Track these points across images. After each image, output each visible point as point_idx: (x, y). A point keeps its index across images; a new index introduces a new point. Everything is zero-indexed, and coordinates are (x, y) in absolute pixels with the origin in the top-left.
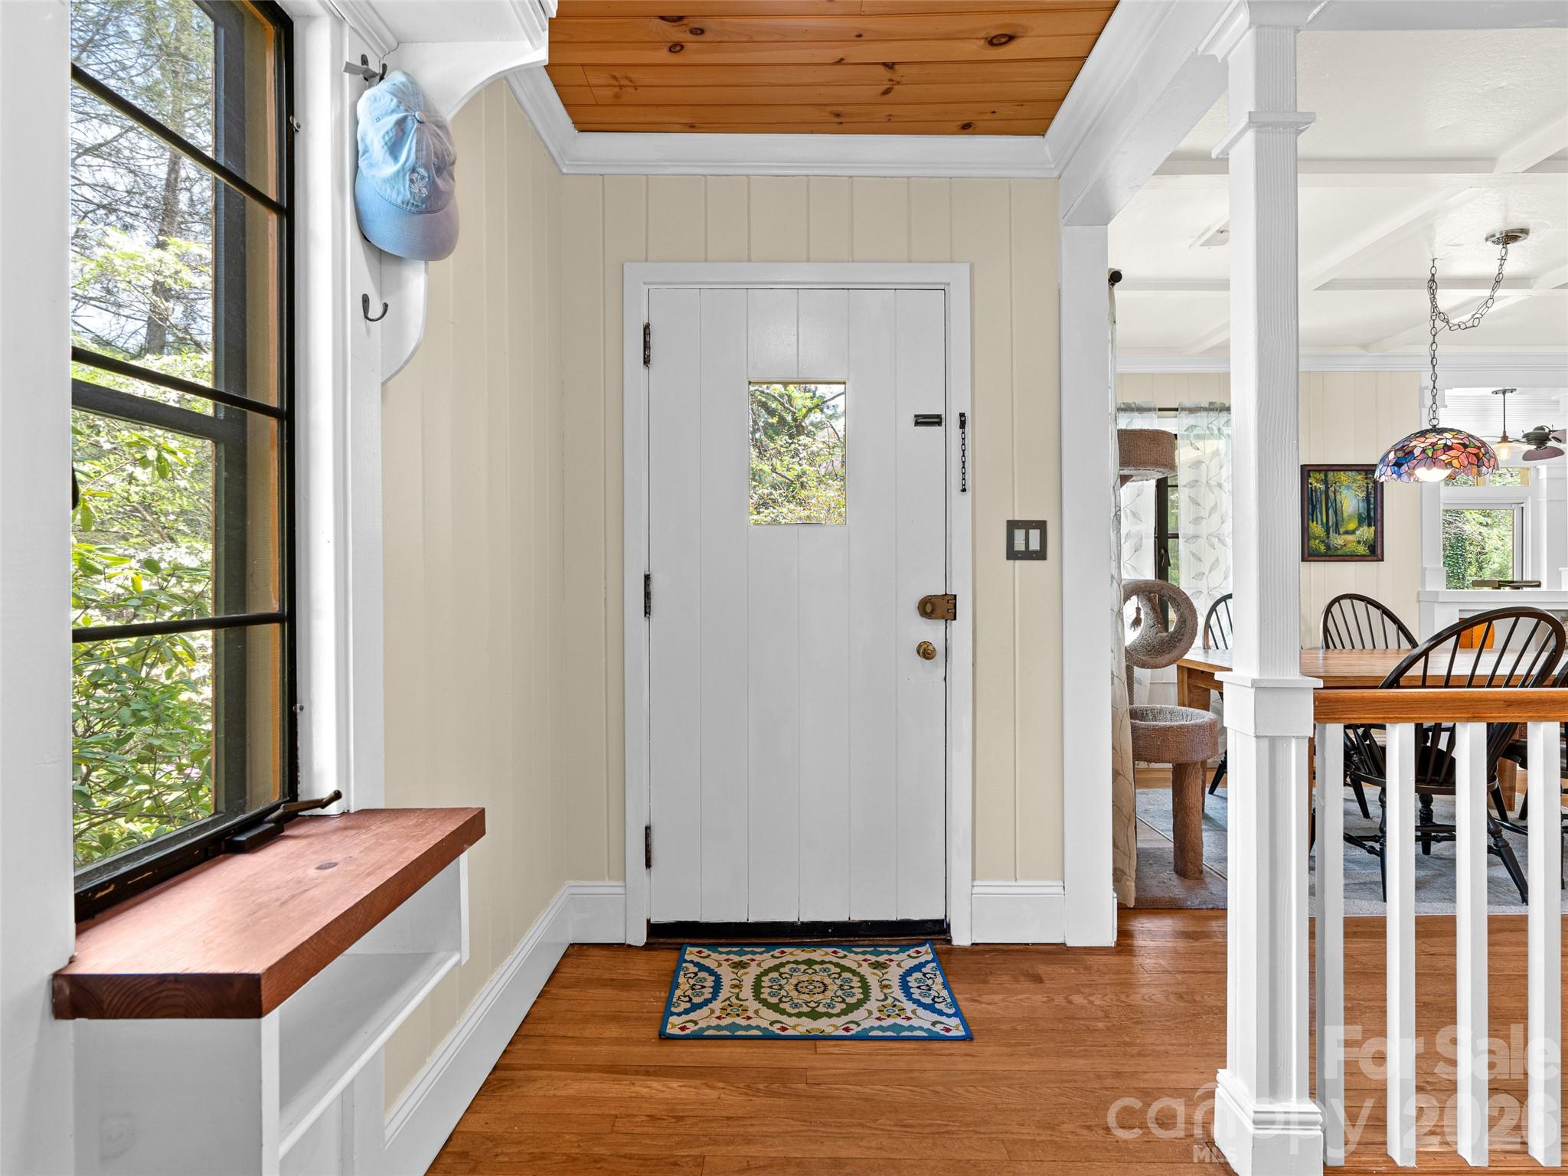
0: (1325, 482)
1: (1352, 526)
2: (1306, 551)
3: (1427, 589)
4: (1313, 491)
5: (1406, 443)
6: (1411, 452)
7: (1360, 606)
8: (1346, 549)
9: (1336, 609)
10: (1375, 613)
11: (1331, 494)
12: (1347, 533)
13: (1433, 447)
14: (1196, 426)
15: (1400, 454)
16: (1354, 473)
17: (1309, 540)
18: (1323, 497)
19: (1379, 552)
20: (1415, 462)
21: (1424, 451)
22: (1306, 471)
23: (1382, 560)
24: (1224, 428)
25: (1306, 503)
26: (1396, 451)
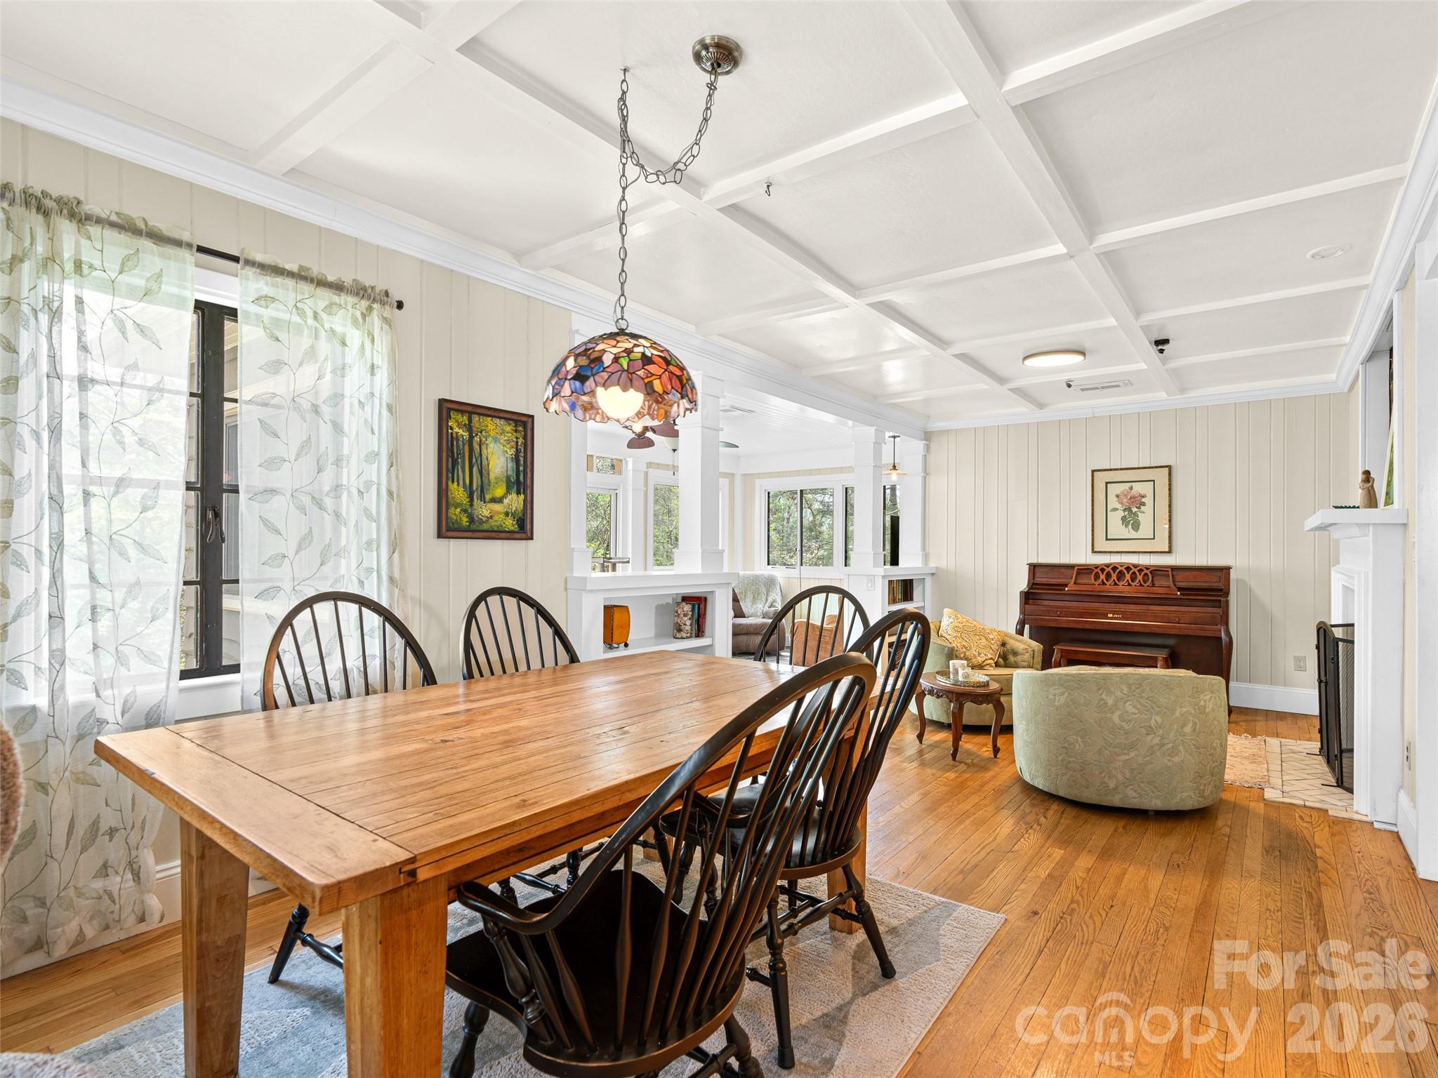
0: (469, 428)
1: (499, 492)
2: (444, 523)
3: (575, 575)
4: (454, 438)
5: (590, 346)
6: (599, 360)
7: (510, 602)
8: (493, 523)
9: (481, 611)
10: (529, 612)
11: (476, 447)
12: (494, 500)
13: (628, 356)
14: (273, 300)
15: (583, 361)
16: (502, 422)
17: (448, 508)
18: (467, 448)
19: (528, 527)
20: (605, 375)
21: (616, 359)
22: (446, 408)
23: (532, 539)
24: (324, 316)
25: (444, 455)
26: (577, 356)
